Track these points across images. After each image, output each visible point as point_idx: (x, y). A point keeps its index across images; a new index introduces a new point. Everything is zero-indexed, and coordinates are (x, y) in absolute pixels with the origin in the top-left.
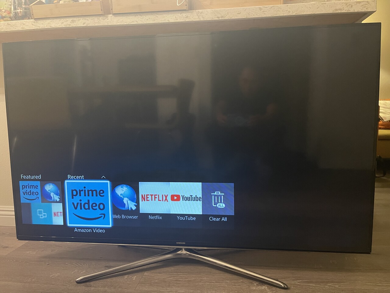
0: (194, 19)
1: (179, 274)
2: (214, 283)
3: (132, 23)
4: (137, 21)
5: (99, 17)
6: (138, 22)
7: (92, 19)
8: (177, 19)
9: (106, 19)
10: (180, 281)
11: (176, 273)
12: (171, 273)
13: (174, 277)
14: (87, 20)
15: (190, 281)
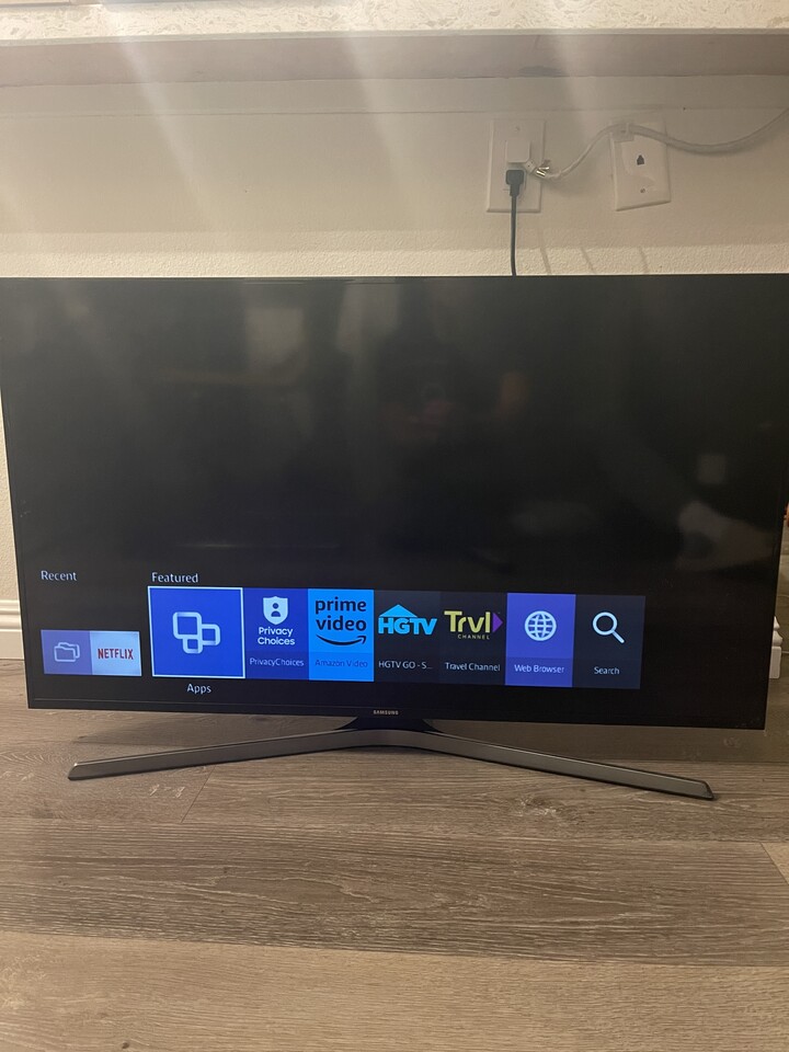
0: (357, 25)
1: (307, 779)
2: (407, 802)
3: (164, 33)
4: (178, 27)
5: (61, 12)
6: (181, 30)
7: (39, 18)
8: (304, 24)
9: (82, 17)
10: (310, 798)
11: (299, 779)
12: (286, 779)
13: (293, 787)
14: (25, 19)
15: (341, 797)
